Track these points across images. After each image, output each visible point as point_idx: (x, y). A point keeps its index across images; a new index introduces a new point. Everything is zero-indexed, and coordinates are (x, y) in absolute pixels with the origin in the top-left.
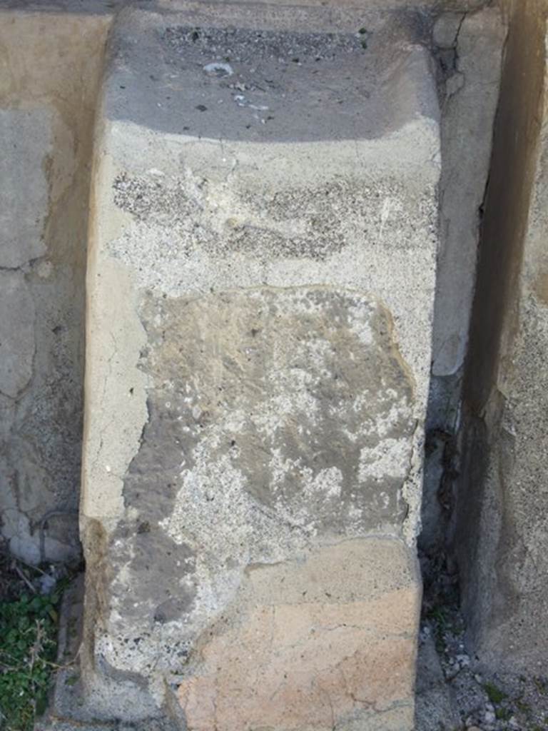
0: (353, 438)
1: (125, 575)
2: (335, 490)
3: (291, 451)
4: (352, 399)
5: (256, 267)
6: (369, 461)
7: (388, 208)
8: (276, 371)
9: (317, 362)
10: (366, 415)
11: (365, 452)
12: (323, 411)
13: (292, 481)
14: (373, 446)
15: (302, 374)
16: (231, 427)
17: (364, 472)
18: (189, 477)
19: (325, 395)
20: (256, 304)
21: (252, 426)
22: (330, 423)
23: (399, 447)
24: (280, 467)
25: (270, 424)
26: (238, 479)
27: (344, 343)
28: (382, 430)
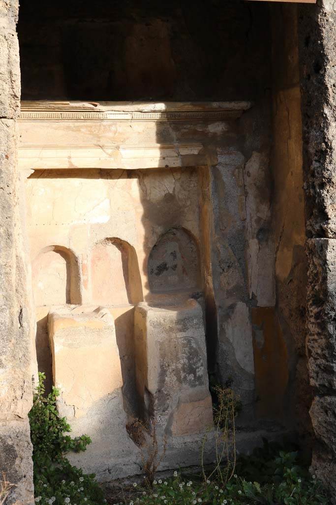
0: (194, 367)
1: (156, 401)
2: (193, 379)
3: (184, 371)
4: (193, 359)
5: (174, 335)
6: (198, 372)
7: (195, 321)
8: (180, 355)
9: (187, 352)
10: (196, 362)
11: (197, 370)
12: (189, 362)
13: (185, 377)
14: (198, 368)
15: (184, 355)
16: (173, 367)
17: (198, 374)
18: (166, 378)
19: (189, 359)
20: (175, 342)
21: (176, 367)
22: (190, 365)
23: (202, 368)
24: (183, 375)
25: (180, 366)
26: (175, 378)
27: (191, 348)
28: (199, 365)
